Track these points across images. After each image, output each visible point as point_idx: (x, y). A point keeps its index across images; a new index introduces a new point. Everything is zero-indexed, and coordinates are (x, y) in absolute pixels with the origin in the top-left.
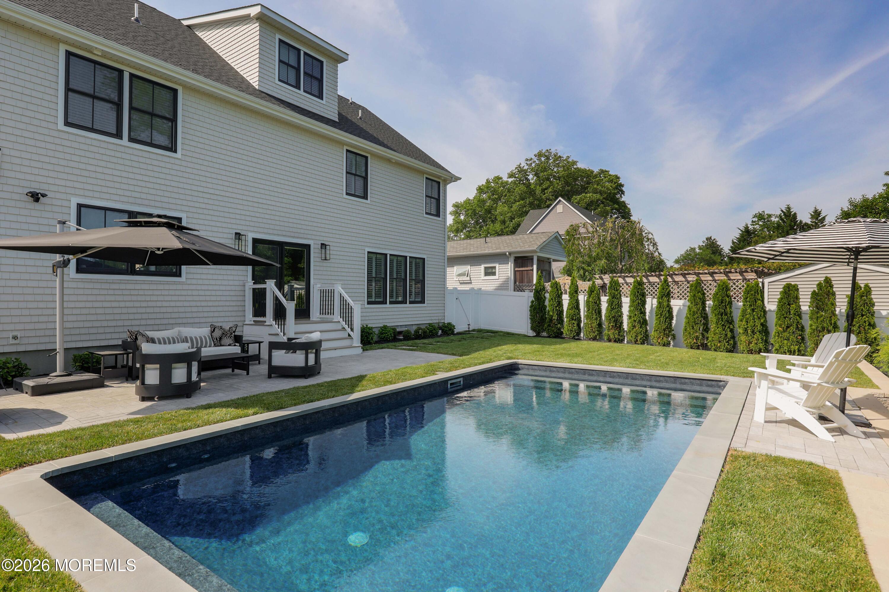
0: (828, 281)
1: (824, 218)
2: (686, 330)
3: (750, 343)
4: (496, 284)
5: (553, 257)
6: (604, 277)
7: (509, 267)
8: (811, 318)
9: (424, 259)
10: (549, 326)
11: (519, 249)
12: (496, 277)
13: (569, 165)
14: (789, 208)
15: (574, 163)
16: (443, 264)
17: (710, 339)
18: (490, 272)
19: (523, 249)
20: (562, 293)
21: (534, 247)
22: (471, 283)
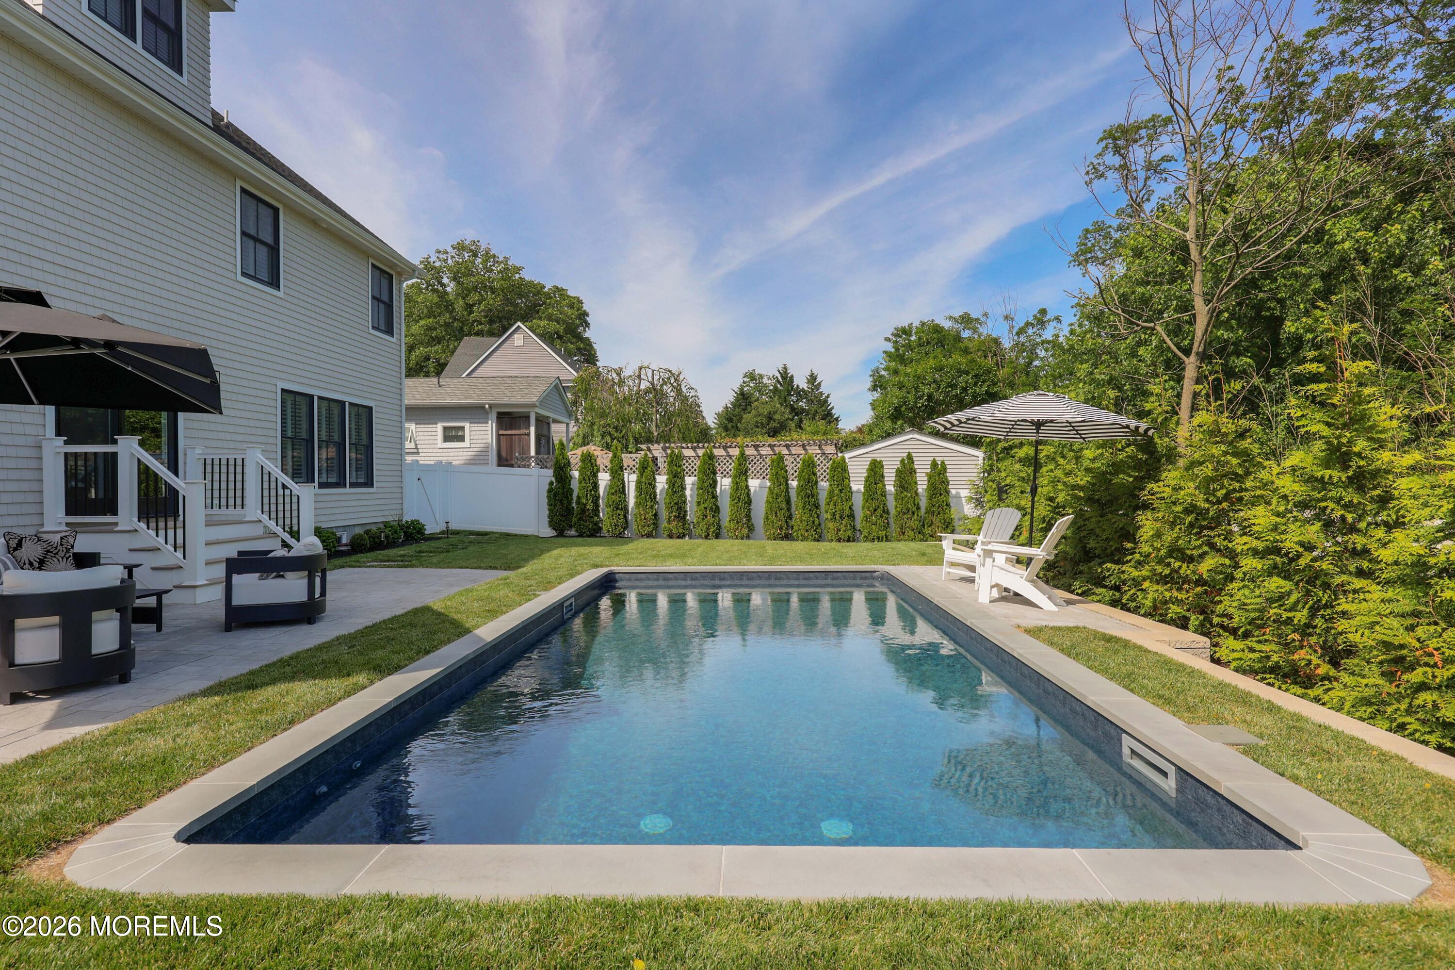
0: (910, 457)
1: (819, 384)
2: (767, 518)
3: (839, 530)
4: (467, 455)
5: (552, 415)
6: (652, 447)
7: (489, 429)
8: (896, 499)
9: (370, 409)
10: (580, 519)
11: (506, 400)
12: (466, 444)
13: (508, 272)
14: (785, 368)
15: (518, 270)
16: (398, 419)
17: (795, 528)
18: (452, 435)
19: (513, 401)
20: (598, 471)
21: (534, 400)
22: (418, 453)
